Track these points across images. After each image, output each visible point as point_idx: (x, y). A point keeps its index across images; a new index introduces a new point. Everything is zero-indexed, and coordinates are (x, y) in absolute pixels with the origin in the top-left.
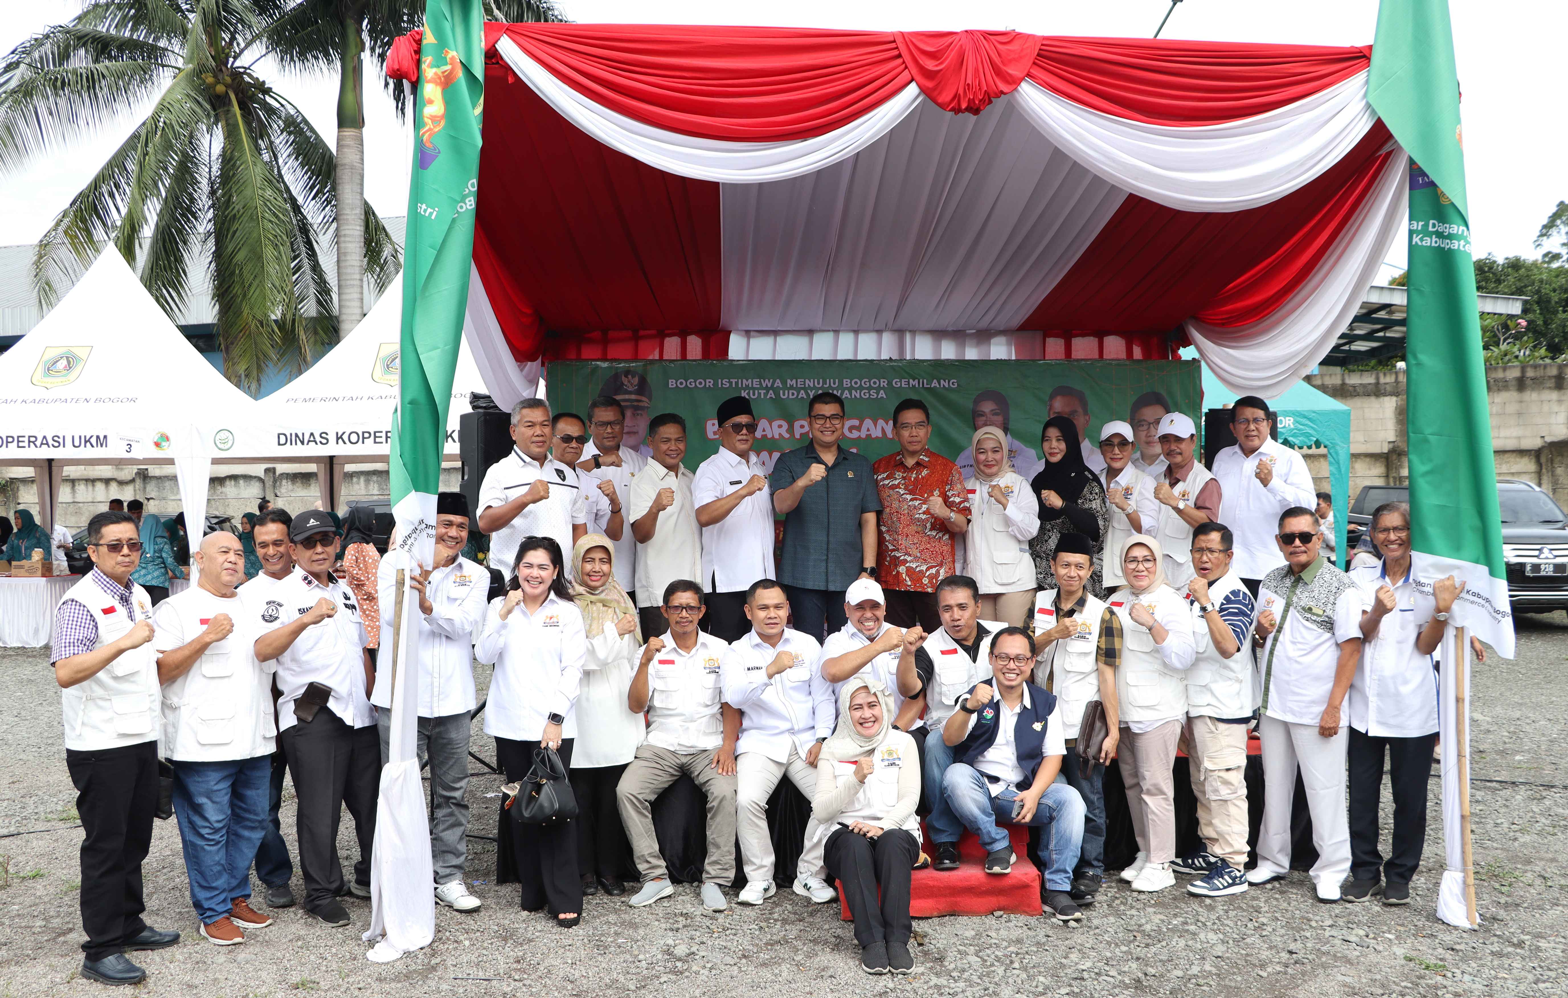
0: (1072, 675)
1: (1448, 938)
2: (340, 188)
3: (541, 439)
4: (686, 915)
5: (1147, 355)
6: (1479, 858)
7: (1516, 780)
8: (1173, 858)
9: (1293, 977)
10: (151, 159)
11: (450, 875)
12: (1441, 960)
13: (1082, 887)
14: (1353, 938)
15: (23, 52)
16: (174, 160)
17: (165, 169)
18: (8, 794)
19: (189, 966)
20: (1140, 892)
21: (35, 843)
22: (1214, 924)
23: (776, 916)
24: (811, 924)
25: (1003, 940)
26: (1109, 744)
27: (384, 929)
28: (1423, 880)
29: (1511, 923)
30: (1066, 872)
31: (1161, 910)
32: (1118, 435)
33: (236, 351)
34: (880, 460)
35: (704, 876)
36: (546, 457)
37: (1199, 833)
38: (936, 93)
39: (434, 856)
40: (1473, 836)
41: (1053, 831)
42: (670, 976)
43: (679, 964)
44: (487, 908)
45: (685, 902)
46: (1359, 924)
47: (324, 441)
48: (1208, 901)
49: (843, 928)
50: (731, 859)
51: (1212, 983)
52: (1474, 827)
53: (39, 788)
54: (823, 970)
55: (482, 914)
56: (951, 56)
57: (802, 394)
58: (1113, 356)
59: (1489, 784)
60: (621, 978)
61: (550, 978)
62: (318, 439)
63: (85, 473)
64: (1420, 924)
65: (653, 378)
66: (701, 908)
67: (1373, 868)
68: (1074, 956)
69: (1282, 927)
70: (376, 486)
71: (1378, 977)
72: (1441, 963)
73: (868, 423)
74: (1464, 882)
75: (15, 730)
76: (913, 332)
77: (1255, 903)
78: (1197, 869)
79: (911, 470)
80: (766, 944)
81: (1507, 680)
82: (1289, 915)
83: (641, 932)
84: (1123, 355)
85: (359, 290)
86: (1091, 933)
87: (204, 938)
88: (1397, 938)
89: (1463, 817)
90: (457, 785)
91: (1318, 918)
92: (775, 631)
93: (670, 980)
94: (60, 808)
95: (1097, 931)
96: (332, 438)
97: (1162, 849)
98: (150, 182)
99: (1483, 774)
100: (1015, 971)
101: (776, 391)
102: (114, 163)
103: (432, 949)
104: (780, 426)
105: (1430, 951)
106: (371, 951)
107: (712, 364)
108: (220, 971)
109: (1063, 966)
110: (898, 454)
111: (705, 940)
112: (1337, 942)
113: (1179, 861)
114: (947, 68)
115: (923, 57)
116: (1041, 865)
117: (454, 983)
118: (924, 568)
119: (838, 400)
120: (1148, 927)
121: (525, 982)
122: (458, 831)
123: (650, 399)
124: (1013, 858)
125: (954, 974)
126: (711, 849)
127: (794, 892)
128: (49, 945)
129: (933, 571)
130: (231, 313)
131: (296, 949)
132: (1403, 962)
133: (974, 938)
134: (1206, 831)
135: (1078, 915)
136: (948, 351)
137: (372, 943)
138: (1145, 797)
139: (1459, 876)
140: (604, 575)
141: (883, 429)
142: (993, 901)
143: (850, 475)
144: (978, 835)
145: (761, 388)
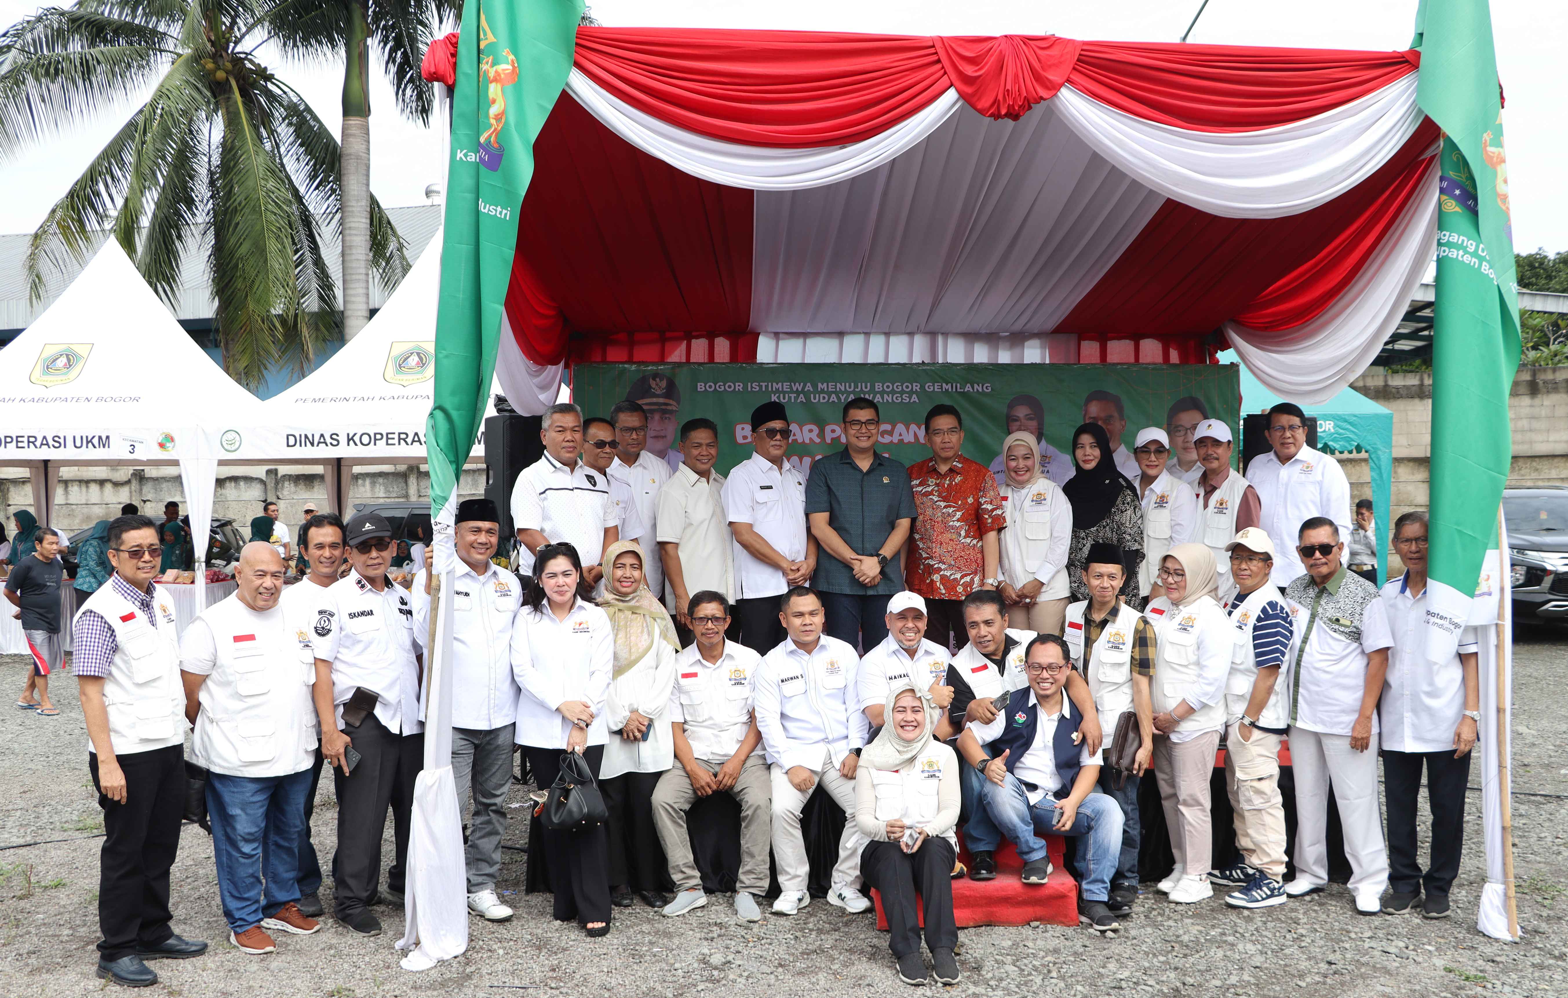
0: (1105, 685)
1: (1489, 950)
2: (345, 179)
3: (571, 444)
4: (720, 925)
5: (1184, 358)
6: (1521, 872)
7: (1561, 794)
8: (1210, 870)
9: (1332, 987)
10: (149, 147)
11: (482, 884)
12: (1481, 971)
13: (1119, 899)
14: (1392, 950)
15: (14, 36)
16: (172, 148)
17: (164, 158)
18: (21, 804)
19: (221, 974)
20: (1177, 903)
21: (53, 853)
22: (1252, 935)
23: (811, 926)
24: (846, 933)
25: (1040, 950)
26: (1143, 756)
27: (418, 937)
28: (1464, 893)
29: (1553, 936)
30: (1103, 882)
31: (1198, 921)
32: (1155, 442)
33: (237, 348)
34: (913, 466)
35: (738, 885)
36: (576, 463)
37: (1237, 844)
38: (975, 99)
39: (468, 864)
40: (1515, 850)
41: (1091, 841)
42: (707, 984)
43: (715, 973)
44: (519, 918)
45: (719, 912)
46: (1398, 936)
47: (335, 443)
48: (1246, 913)
49: (879, 938)
50: (765, 867)
51: (1250, 992)
52: (1517, 841)
53: (51, 798)
54: (860, 979)
55: (514, 923)
56: (990, 62)
57: (834, 398)
58: (1148, 360)
59: (1533, 798)
60: (658, 986)
61: (586, 987)
62: (329, 440)
63: (79, 474)
64: (1461, 936)
65: (682, 380)
66: (735, 917)
67: (1414, 881)
68: (1112, 966)
69: (1321, 938)
70: (382, 488)
71: (1418, 987)
72: (1481, 974)
73: (900, 427)
74: (1506, 894)
75: (21, 739)
76: (946, 335)
77: (1293, 915)
78: (1234, 881)
79: (944, 476)
80: (802, 953)
81: (1554, 693)
82: (1328, 926)
83: (676, 941)
84: (1160, 359)
85: (364, 285)
86: (1129, 943)
87: (235, 947)
88: (1437, 949)
89: (1504, 828)
90: (498, 792)
91: (1357, 930)
92: (810, 638)
93: (707, 988)
94: (75, 818)
95: (1135, 941)
96: (343, 439)
97: (1198, 861)
98: (147, 171)
99: (1526, 789)
100: (1053, 981)
101: (807, 394)
102: (110, 153)
103: (466, 958)
104: (811, 431)
105: (1470, 963)
106: (404, 960)
107: (741, 367)
108: (254, 978)
109: (1101, 975)
110: (931, 460)
111: (740, 949)
112: (1377, 953)
113: (1217, 872)
114: (987, 74)
115: (962, 62)
116: (1078, 875)
117: (491, 990)
118: (958, 576)
119: (871, 404)
120: (1185, 938)
121: (562, 990)
122: (495, 840)
123: (678, 403)
124: (1050, 868)
125: (992, 983)
126: (746, 858)
127: (828, 902)
128: (78, 953)
129: (968, 579)
130: (231, 308)
131: (329, 958)
132: (1443, 973)
133: (1011, 948)
134: (1243, 842)
135: (1115, 925)
136: (981, 355)
137: (405, 952)
138: (1182, 808)
139: (1500, 888)
140: (635, 581)
141: (915, 434)
142: (1029, 911)
143: (886, 480)
144: (1016, 844)
145: (792, 392)
